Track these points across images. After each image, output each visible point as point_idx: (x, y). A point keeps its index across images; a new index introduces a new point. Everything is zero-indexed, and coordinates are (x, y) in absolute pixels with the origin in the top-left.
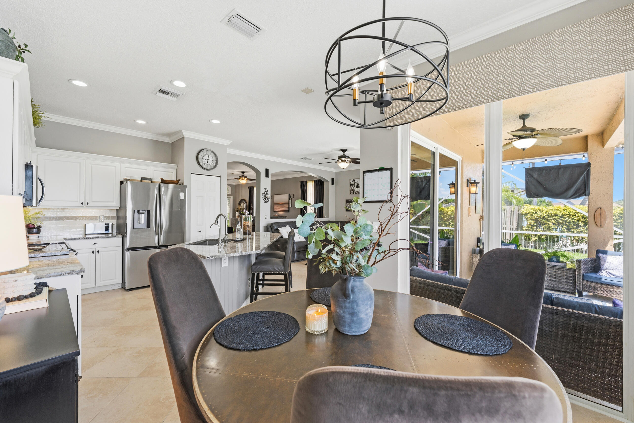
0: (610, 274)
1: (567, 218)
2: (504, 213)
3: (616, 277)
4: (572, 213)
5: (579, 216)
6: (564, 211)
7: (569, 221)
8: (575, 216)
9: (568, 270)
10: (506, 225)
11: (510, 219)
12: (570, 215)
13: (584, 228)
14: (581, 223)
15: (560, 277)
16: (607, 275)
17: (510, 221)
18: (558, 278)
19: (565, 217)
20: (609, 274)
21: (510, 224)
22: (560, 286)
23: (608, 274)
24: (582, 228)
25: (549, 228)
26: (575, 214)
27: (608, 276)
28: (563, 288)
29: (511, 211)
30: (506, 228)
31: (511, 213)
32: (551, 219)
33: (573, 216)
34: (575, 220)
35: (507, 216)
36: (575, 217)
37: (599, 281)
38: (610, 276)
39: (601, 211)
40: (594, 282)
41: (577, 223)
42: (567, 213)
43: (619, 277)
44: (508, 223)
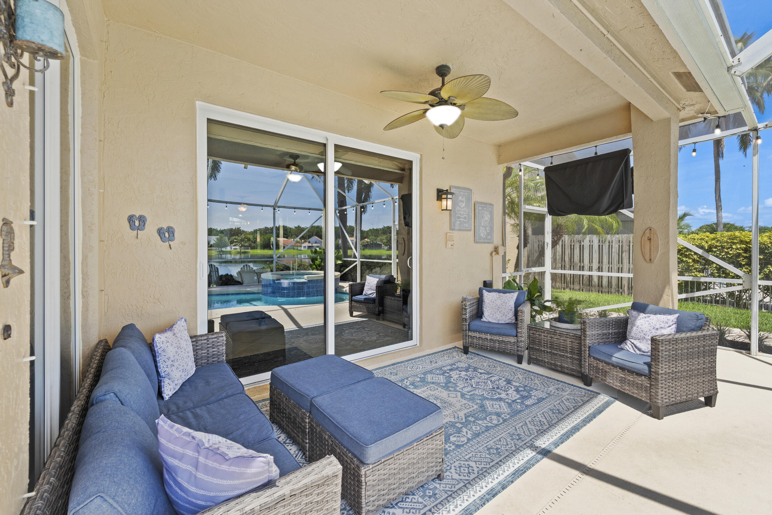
0: (636, 347)
1: (718, 252)
2: (619, 245)
3: (643, 353)
4: (725, 244)
5: (737, 249)
6: (713, 241)
7: (721, 256)
8: (732, 248)
9: (573, 337)
10: (622, 264)
11: (627, 254)
12: (723, 247)
13: (747, 268)
14: (743, 259)
15: (563, 349)
16: (632, 349)
17: (628, 257)
18: (560, 350)
19: (714, 250)
20: (634, 347)
21: (628, 262)
22: (562, 363)
23: (632, 346)
24: (744, 268)
25: (688, 267)
26: (731, 245)
27: (633, 352)
28: (567, 368)
29: (630, 243)
30: (622, 268)
31: (629, 246)
32: (691, 254)
33: (727, 249)
34: (730, 254)
35: (624, 249)
36: (731, 251)
37: (607, 360)
38: (634, 351)
39: (650, 233)
40: (602, 361)
41: (736, 260)
42: (718, 244)
43: (646, 354)
44: (625, 261)
